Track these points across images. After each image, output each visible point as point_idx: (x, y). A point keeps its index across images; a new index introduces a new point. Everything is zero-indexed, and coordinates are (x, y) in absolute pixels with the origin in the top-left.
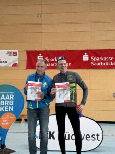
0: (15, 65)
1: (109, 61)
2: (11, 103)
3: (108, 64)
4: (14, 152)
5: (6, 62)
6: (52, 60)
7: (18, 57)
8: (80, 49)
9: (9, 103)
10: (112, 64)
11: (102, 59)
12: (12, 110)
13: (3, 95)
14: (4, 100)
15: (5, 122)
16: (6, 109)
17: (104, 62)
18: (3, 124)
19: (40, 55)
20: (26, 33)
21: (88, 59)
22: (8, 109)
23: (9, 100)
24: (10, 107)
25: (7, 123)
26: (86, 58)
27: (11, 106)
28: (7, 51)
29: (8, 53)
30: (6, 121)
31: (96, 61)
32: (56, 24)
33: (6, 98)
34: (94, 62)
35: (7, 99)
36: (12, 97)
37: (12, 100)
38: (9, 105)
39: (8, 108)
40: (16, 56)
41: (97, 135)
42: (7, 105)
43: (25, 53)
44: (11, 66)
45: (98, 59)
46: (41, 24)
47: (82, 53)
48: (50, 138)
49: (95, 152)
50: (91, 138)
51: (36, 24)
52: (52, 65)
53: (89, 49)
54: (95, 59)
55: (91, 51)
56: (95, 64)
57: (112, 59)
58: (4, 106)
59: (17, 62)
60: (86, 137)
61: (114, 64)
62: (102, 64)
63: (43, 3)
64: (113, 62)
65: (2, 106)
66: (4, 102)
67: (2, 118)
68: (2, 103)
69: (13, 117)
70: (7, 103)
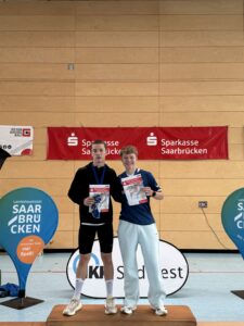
0: (26, 152)
1: (191, 147)
2: (37, 219)
3: (189, 152)
4: (41, 301)
5: (10, 147)
7: (31, 138)
8: (141, 126)
9: (33, 220)
10: (196, 151)
11: (179, 143)
12: (38, 230)
13: (23, 206)
14: (26, 214)
16: (27, 229)
17: (182, 147)
18: (22, 254)
19: (73, 134)
20: (46, 96)
21: (155, 143)
22: (32, 230)
23: (33, 214)
24: (35, 226)
25: (30, 254)
26: (152, 141)
27: (37, 224)
28: (13, 127)
29: (13, 131)
30: (27, 249)
31: (170, 147)
32: (100, 81)
33: (29, 210)
34: (166, 148)
35: (30, 213)
36: (38, 208)
37: (38, 213)
38: (34, 223)
39: (32, 227)
41: (180, 269)
42: (29, 223)
43: (46, 131)
44: (19, 153)
45: (173, 143)
46: (74, 81)
47: (146, 132)
48: (101, 277)
49: (176, 297)
51: (65, 81)
53: (157, 126)
54: (166, 143)
55: (161, 129)
56: (168, 152)
57: (196, 143)
58: (25, 223)
59: (31, 147)
60: (162, 273)
61: (200, 151)
62: (180, 152)
63: (77, 45)
64: (198, 148)
65: (22, 225)
66: (25, 217)
67: (21, 244)
68: (21, 219)
69: (40, 243)
70: (29, 218)
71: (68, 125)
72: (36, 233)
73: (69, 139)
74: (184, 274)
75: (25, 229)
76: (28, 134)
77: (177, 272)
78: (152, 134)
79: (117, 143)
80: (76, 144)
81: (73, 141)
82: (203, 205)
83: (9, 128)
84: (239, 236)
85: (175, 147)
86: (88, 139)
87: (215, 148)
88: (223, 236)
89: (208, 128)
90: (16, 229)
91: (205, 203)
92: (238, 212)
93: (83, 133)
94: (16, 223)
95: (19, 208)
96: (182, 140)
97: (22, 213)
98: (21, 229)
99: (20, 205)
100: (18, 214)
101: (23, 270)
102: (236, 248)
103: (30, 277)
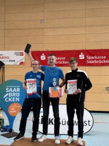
0: (22, 63)
1: (102, 60)
2: (18, 95)
3: (101, 62)
5: (14, 61)
7: (24, 56)
8: (76, 49)
9: (16, 95)
11: (96, 58)
12: (18, 100)
13: (11, 89)
15: (13, 110)
17: (97, 60)
19: (43, 54)
20: (31, 36)
23: (16, 93)
24: (17, 98)
25: (15, 111)
26: (82, 57)
29: (16, 53)
31: (91, 60)
34: (89, 60)
35: (15, 92)
36: (18, 90)
37: (18, 92)
38: (16, 97)
39: (15, 99)
41: (89, 121)
42: (14, 97)
44: (18, 64)
45: (93, 58)
46: (43, 28)
47: (79, 52)
51: (39, 29)
53: (85, 49)
54: (89, 58)
56: (90, 62)
57: (105, 57)
59: (24, 61)
62: (96, 62)
63: (45, 11)
64: (105, 60)
65: (10, 97)
68: (10, 95)
69: (19, 106)
70: (14, 94)
71: (41, 50)
72: (17, 102)
74: (91, 123)
75: (12, 99)
76: (22, 55)
78: (82, 53)
79: (64, 58)
81: (43, 58)
82: (108, 89)
83: (14, 52)
85: (93, 60)
90: (7, 100)
93: (48, 53)
94: (8, 96)
95: (9, 90)
96: (97, 56)
97: (11, 92)
98: (10, 100)
99: (9, 88)
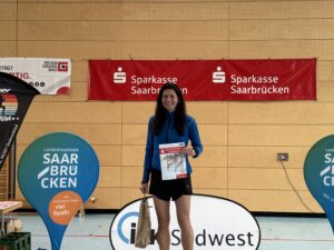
0: (63, 91)
1: (268, 85)
2: (73, 172)
3: (266, 91)
5: (43, 84)
6: (146, 80)
7: (69, 73)
8: (206, 59)
9: (68, 172)
10: (274, 90)
11: (254, 80)
12: (75, 185)
13: (56, 155)
14: (59, 165)
16: (61, 183)
17: (257, 85)
19: (120, 69)
21: (223, 80)
22: (67, 184)
23: (68, 165)
24: (70, 180)
26: (219, 77)
27: (73, 177)
28: (46, 60)
29: (46, 65)
30: (61, 207)
31: (242, 85)
33: (63, 160)
34: (237, 86)
35: (65, 164)
36: (75, 158)
37: (74, 164)
38: (69, 176)
39: (67, 181)
40: (66, 70)
41: (249, 235)
42: (63, 176)
43: (87, 64)
44: (54, 92)
45: (245, 80)
46: (120, 2)
47: (211, 66)
48: (152, 243)
50: (237, 241)
52: (146, 91)
53: (226, 58)
54: (237, 80)
55: (231, 62)
56: (239, 91)
57: (275, 79)
58: (59, 176)
59: (68, 85)
60: (227, 239)
61: (280, 90)
62: (254, 90)
64: (277, 86)
65: (54, 177)
66: (59, 169)
67: (54, 201)
68: (54, 170)
69: (76, 200)
70: (63, 170)
71: (114, 57)
72: (72, 188)
73: (116, 74)
75: (58, 183)
76: (65, 68)
77: (246, 238)
78: (219, 69)
79: (175, 80)
80: (124, 81)
81: (120, 77)
82: (283, 157)
83: (42, 60)
84: (325, 195)
85: (247, 85)
86: (139, 75)
87: (299, 86)
88: (307, 196)
89: (291, 61)
90: (47, 183)
91: (286, 155)
92: (326, 166)
93: (133, 67)
95: (51, 157)
96: (257, 76)
97: (55, 164)
98: (53, 183)
99: (52, 154)
100: (50, 165)
101: (56, 233)
102: (322, 211)
103: (65, 241)
